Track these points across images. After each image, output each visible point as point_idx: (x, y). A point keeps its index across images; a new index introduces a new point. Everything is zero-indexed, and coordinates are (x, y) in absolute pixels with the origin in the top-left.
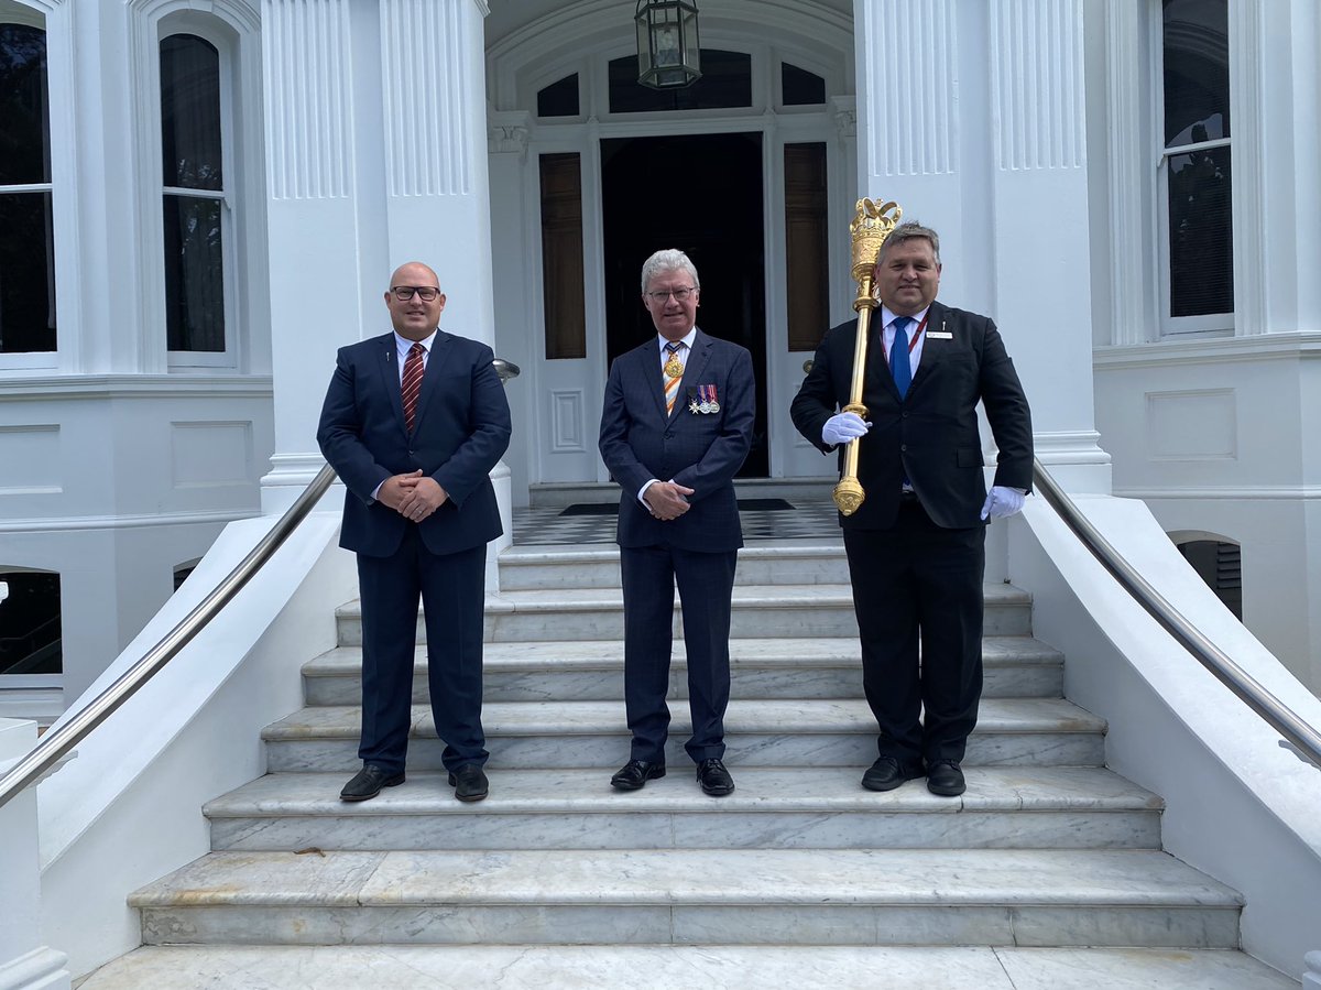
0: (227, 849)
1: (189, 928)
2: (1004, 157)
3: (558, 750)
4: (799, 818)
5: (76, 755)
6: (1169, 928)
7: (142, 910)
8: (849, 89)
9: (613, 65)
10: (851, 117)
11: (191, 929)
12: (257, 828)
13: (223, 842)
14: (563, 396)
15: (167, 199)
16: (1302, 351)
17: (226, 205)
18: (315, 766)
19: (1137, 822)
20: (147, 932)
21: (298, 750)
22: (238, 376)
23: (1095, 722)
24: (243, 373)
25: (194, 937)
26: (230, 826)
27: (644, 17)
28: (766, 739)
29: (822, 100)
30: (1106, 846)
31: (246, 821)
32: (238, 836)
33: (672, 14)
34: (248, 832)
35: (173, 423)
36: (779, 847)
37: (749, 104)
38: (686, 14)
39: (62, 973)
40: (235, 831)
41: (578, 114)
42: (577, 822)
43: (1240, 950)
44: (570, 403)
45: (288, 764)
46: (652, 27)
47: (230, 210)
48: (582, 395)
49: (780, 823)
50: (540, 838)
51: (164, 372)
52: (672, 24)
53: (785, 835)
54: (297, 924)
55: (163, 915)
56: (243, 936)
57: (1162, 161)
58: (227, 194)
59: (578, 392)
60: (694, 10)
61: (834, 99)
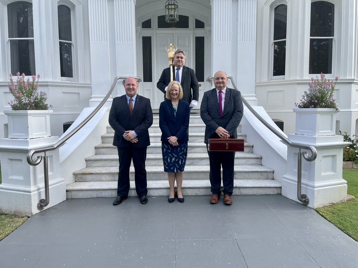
0: (90, 167)
1: (84, 178)
2: (240, 40)
3: (153, 150)
4: (198, 160)
5: (66, 143)
6: (261, 176)
7: (75, 175)
8: (210, 25)
9: (159, 17)
10: (210, 31)
11: (85, 178)
12: (95, 163)
13: (89, 165)
14: (147, 90)
15: (60, 42)
16: (297, 83)
17: (73, 45)
18: (105, 153)
19: (257, 160)
20: (76, 179)
21: (102, 150)
22: (76, 83)
23: (251, 145)
24: (77, 82)
25: (85, 180)
26: (90, 162)
27: (167, 7)
28: (192, 148)
29: (204, 27)
30: (252, 165)
31: (93, 161)
32: (92, 164)
33: (173, 7)
34: (94, 163)
35: (63, 92)
36: (194, 165)
37: (188, 27)
38: (176, 7)
39: (64, 182)
40: (91, 163)
41: (151, 28)
42: (157, 161)
43: (273, 179)
44: (148, 92)
45: (100, 153)
46: (169, 9)
47: (73, 46)
48: (151, 90)
49: (194, 161)
50: (150, 164)
51: (60, 81)
52: (173, 9)
53: (195, 163)
54: (105, 177)
55: (79, 176)
56: (95, 180)
57: (273, 43)
58: (73, 42)
59: (150, 89)
60: (178, 6)
61: (206, 27)
